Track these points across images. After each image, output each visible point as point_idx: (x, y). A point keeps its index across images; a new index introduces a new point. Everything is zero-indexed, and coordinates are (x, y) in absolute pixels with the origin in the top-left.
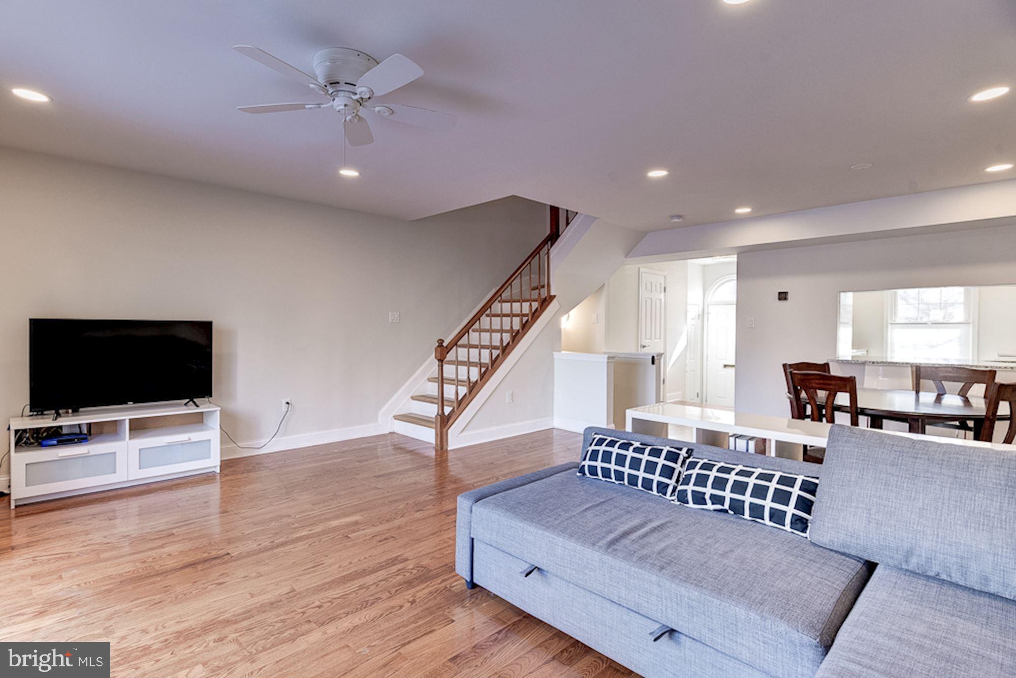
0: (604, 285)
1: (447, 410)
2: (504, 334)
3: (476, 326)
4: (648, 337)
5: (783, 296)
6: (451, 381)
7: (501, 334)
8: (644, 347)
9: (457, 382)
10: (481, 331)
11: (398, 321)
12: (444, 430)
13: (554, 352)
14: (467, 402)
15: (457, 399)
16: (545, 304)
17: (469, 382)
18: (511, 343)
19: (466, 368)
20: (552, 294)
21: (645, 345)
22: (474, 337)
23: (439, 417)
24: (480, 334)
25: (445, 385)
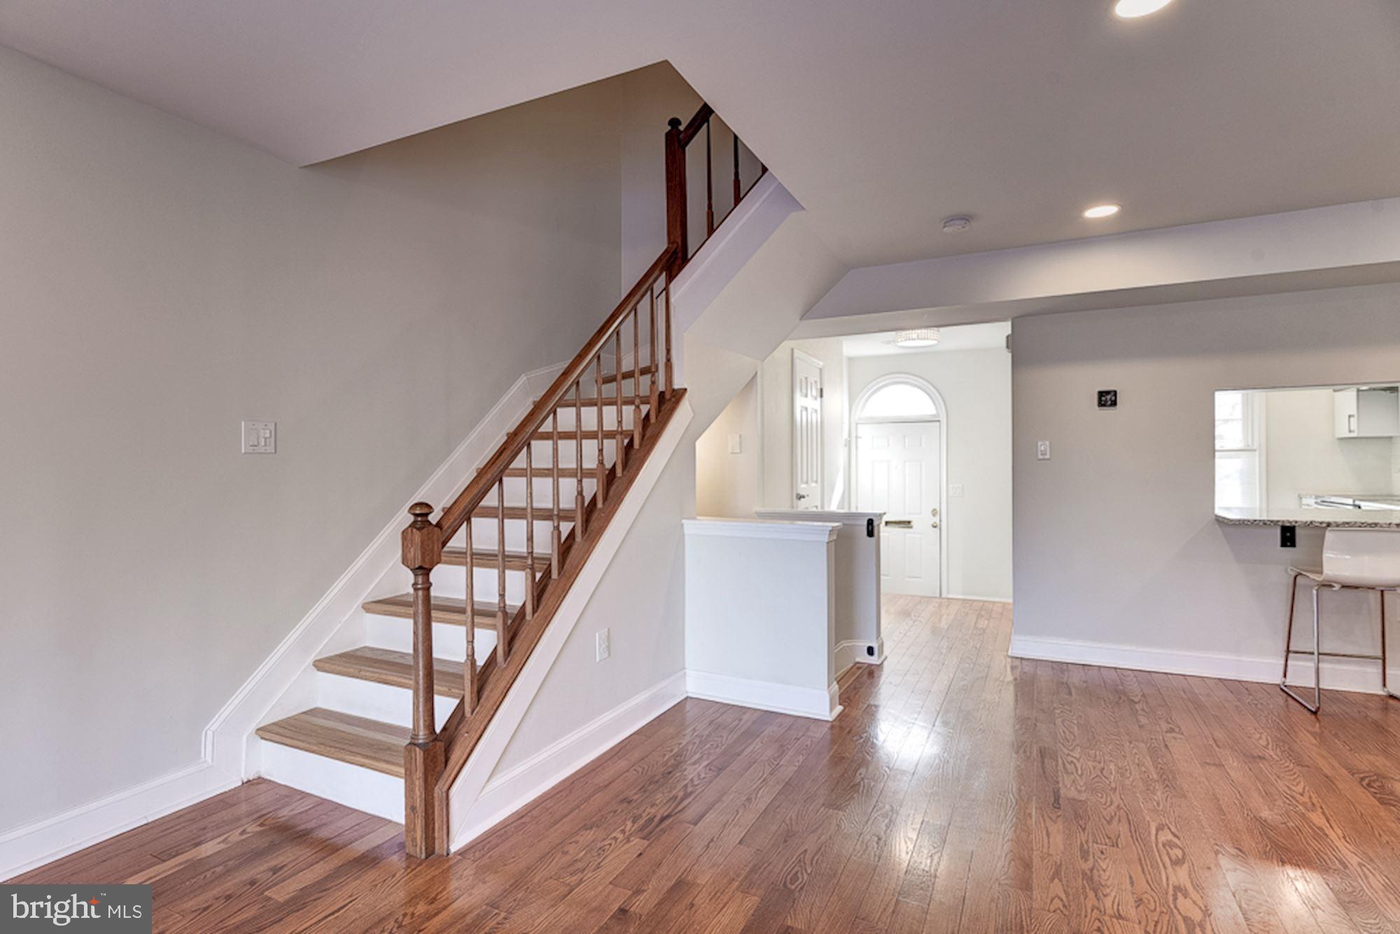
0: (756, 373)
1: (444, 707)
2: (585, 481)
3: (520, 462)
4: (805, 480)
5: (1107, 399)
6: (453, 610)
7: (580, 482)
8: (800, 497)
9: (472, 614)
10: (530, 473)
11: (271, 449)
12: (438, 791)
13: (684, 521)
14: (503, 684)
15: (473, 662)
16: (666, 407)
17: (505, 614)
18: (600, 505)
19: (494, 573)
20: (676, 386)
21: (802, 493)
22: (514, 490)
23: (419, 754)
24: (530, 484)
25: (435, 625)
